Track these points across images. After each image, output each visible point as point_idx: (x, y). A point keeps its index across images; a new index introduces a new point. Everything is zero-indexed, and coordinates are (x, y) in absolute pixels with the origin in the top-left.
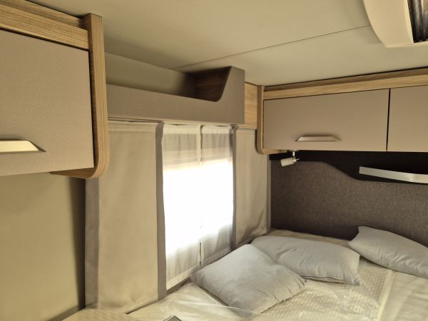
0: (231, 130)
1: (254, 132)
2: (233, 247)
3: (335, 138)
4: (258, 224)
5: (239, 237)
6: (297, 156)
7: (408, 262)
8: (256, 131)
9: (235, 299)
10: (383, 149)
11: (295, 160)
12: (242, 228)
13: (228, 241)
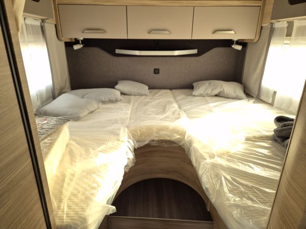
0: (41, 23)
1: (54, 26)
2: (54, 98)
3: (104, 31)
4: (65, 86)
5: (57, 93)
6: (82, 43)
7: (139, 91)
8: (56, 26)
9: (70, 113)
10: (126, 38)
11: (82, 46)
12: (57, 87)
13: (51, 95)
